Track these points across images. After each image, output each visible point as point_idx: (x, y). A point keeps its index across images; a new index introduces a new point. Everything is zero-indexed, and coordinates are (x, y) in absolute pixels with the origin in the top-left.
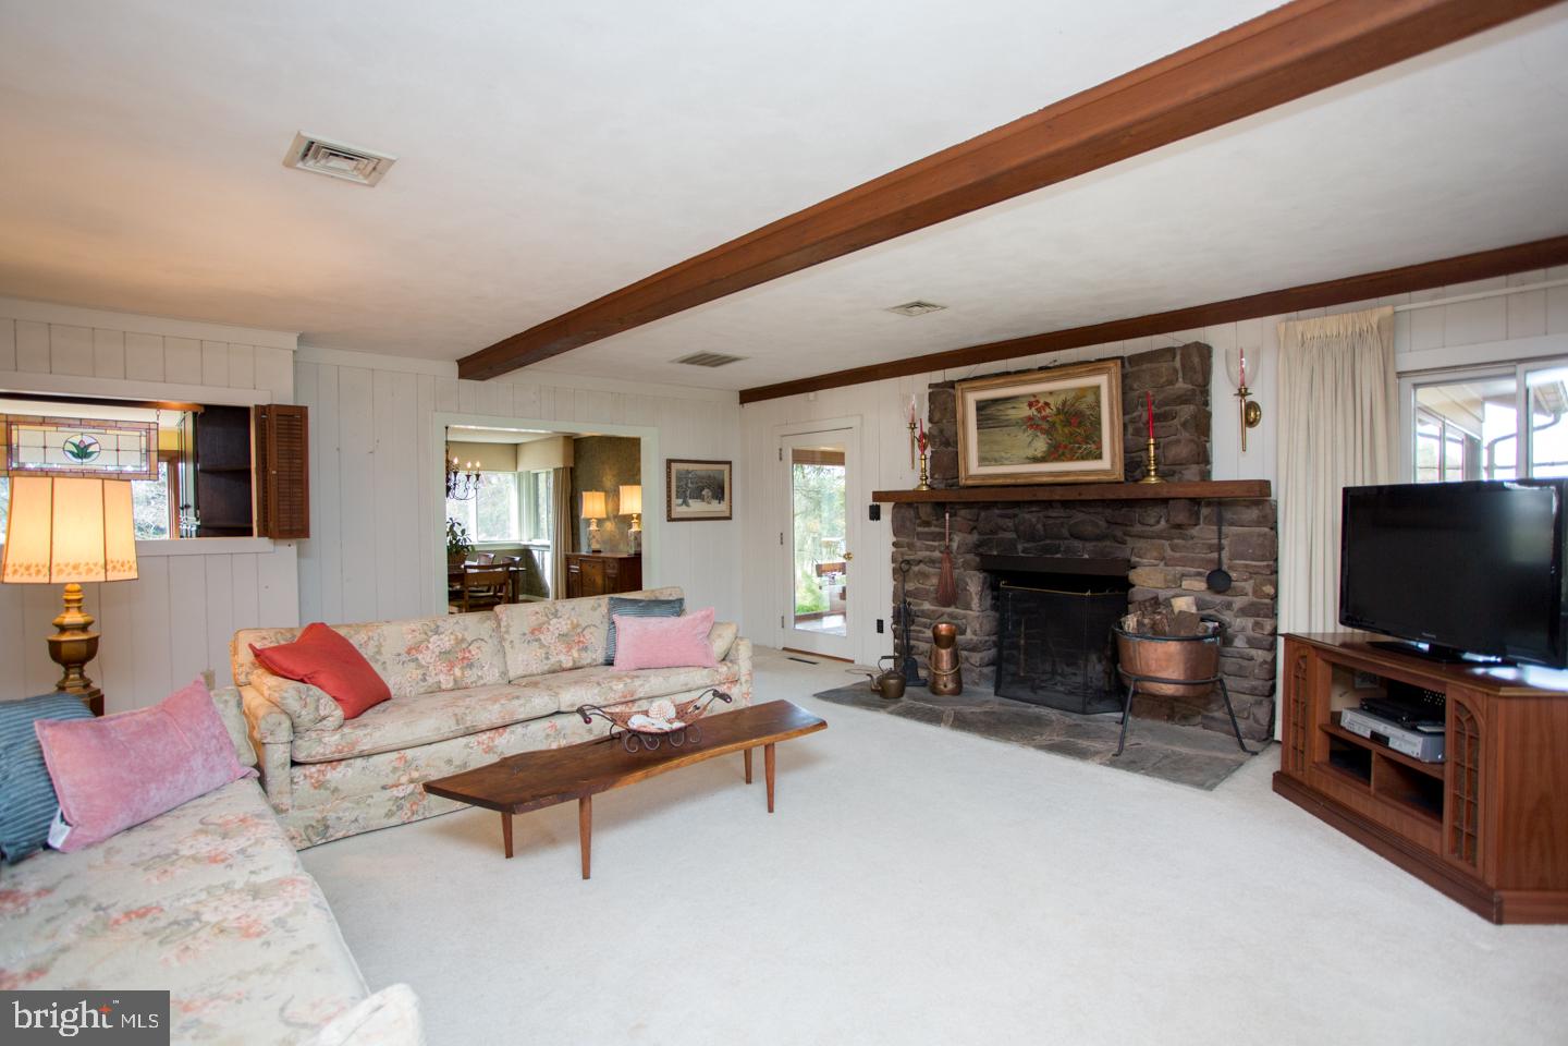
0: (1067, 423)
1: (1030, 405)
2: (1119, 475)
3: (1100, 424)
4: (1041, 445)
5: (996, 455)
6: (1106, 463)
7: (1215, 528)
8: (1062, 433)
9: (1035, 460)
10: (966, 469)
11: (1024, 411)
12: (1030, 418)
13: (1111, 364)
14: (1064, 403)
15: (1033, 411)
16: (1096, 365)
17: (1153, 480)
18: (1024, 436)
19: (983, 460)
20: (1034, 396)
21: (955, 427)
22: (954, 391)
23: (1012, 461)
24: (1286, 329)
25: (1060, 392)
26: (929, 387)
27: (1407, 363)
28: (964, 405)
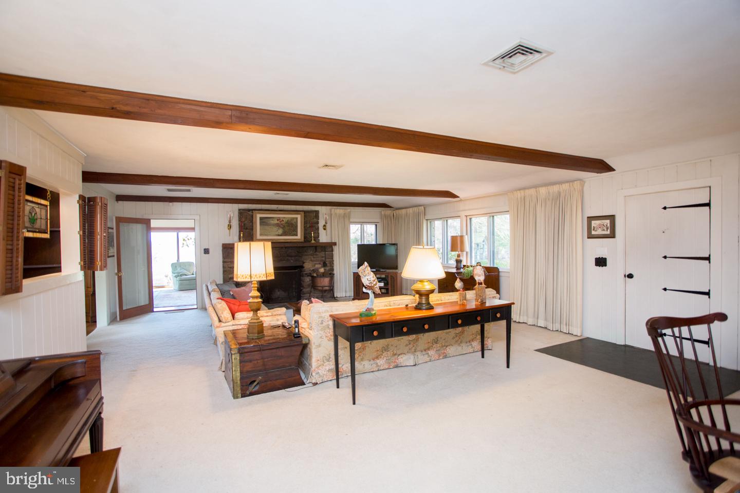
0: (289, 226)
1: (278, 220)
2: (303, 240)
3: (297, 227)
4: (280, 231)
5: (266, 233)
6: (299, 237)
7: (324, 253)
8: (287, 228)
9: (279, 235)
10: (256, 237)
11: (276, 222)
12: (278, 224)
13: (301, 212)
14: (288, 221)
15: (278, 222)
16: (297, 212)
17: (313, 242)
18: (275, 229)
19: (261, 235)
20: (279, 218)
21: (251, 224)
22: (250, 213)
23: (270, 235)
24: (333, 210)
25: (287, 218)
26: (239, 210)
27: (351, 220)
28: (256, 217)
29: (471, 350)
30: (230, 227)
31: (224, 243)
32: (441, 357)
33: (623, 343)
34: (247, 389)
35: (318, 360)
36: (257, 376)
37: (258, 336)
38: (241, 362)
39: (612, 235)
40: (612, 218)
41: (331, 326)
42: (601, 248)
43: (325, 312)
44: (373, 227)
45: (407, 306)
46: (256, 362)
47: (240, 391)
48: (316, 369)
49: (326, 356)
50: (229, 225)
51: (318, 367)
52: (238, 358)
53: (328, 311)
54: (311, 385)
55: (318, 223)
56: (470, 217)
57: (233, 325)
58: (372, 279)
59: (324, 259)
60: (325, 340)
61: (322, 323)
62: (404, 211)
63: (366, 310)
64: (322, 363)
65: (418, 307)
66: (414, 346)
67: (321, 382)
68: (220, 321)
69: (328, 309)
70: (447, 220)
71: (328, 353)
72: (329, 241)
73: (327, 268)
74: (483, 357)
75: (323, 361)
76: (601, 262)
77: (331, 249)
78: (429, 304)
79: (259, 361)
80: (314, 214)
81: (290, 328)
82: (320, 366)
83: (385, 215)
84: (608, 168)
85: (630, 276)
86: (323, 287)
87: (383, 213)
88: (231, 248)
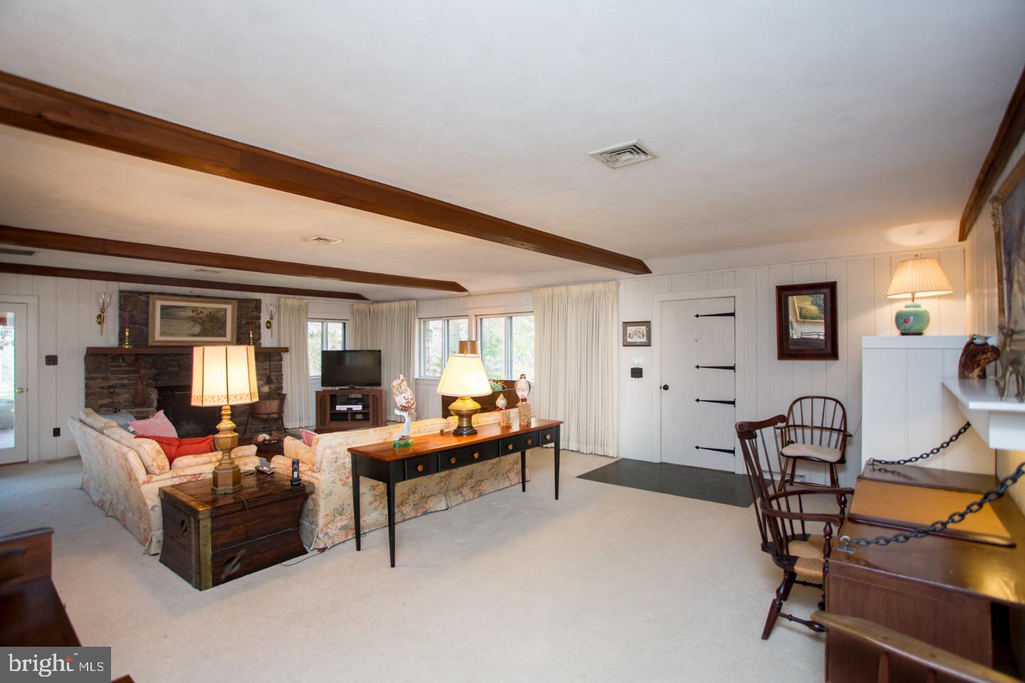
0: (211, 321)
1: (193, 311)
3: (226, 322)
4: (197, 329)
5: (172, 332)
7: (267, 362)
8: (208, 325)
9: (194, 335)
10: (154, 337)
11: (190, 314)
12: (192, 317)
13: (233, 301)
14: (210, 313)
15: (194, 314)
18: (189, 325)
19: (162, 334)
20: (195, 308)
21: (144, 315)
22: (143, 298)
23: (180, 335)
24: (282, 300)
25: (208, 308)
26: (121, 292)
27: (310, 315)
28: (154, 305)
29: (508, 484)
30: (101, 319)
31: (89, 346)
32: (476, 496)
33: (659, 461)
34: (222, 572)
35: (328, 515)
36: (237, 549)
37: (234, 489)
38: (213, 530)
39: (648, 344)
40: (647, 324)
41: (349, 465)
42: (637, 357)
43: (339, 446)
44: (340, 325)
45: (442, 431)
46: (237, 528)
47: (211, 576)
48: (325, 529)
49: (338, 507)
50: (99, 316)
51: (326, 525)
52: (209, 525)
53: (342, 444)
54: (316, 552)
55: (259, 318)
56: (481, 317)
57: (173, 477)
58: (410, 397)
59: (268, 371)
60: (339, 484)
61: (336, 461)
62: (385, 306)
63: (400, 439)
64: (333, 518)
65: (458, 433)
66: (445, 484)
67: (331, 545)
68: (148, 472)
69: (342, 441)
70: (448, 321)
71: (341, 504)
72: (275, 345)
73: (273, 386)
74: (524, 490)
75: (334, 516)
76: (637, 373)
77: (278, 358)
78: (471, 427)
79: (241, 526)
80: (254, 305)
81: (273, 473)
82: (329, 523)
83: (358, 310)
84: (646, 270)
85: (666, 388)
86: (268, 414)
87: (355, 307)
88: (106, 355)
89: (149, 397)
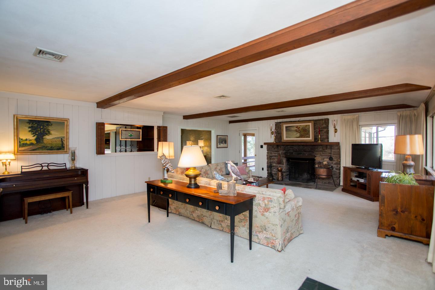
0: (303, 131)
1: (296, 127)
2: (313, 141)
3: (310, 131)
4: (298, 135)
5: (290, 136)
6: (311, 138)
7: (330, 150)
8: (302, 133)
9: (297, 137)
10: (283, 139)
11: (296, 129)
12: (296, 130)
13: (311, 121)
14: (303, 127)
16: (309, 121)
17: (320, 142)
18: (295, 133)
19: (287, 137)
22: (280, 124)
23: (292, 138)
24: (344, 117)
26: (276, 123)
27: (361, 124)
28: (283, 127)
59: (330, 155)
73: (334, 162)
80: (325, 122)
87: (399, 114)
88: (271, 145)
89: (282, 161)
